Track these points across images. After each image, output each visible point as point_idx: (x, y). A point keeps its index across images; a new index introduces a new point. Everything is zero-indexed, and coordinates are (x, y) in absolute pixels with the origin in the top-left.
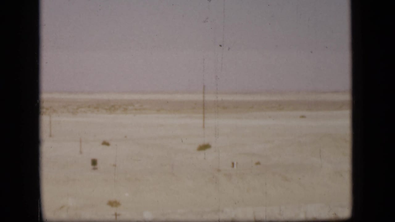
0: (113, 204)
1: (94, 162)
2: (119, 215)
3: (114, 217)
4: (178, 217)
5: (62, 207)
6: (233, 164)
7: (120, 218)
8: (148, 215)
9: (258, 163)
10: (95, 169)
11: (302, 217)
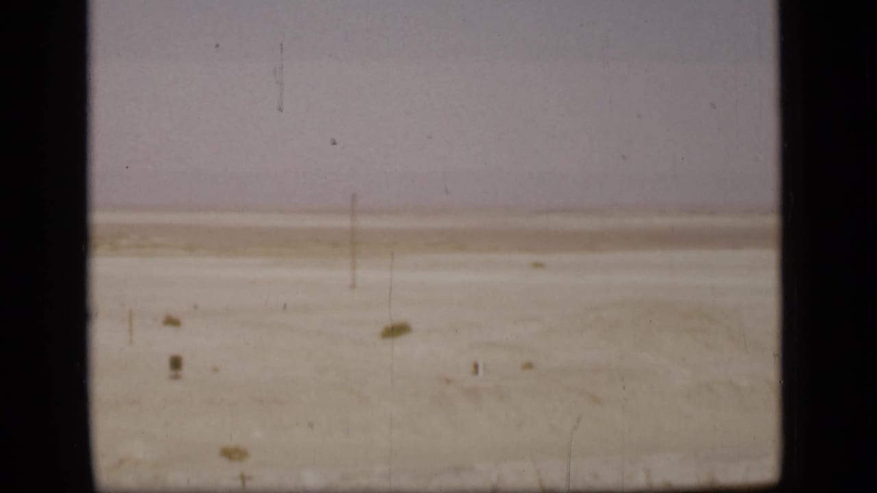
0: (232, 454)
1: (176, 363)
2: (250, 478)
3: (238, 483)
4: (377, 482)
5: (121, 462)
6: (476, 367)
7: (250, 485)
8: (311, 479)
9: (529, 366)
10: (176, 377)
11: (640, 481)
